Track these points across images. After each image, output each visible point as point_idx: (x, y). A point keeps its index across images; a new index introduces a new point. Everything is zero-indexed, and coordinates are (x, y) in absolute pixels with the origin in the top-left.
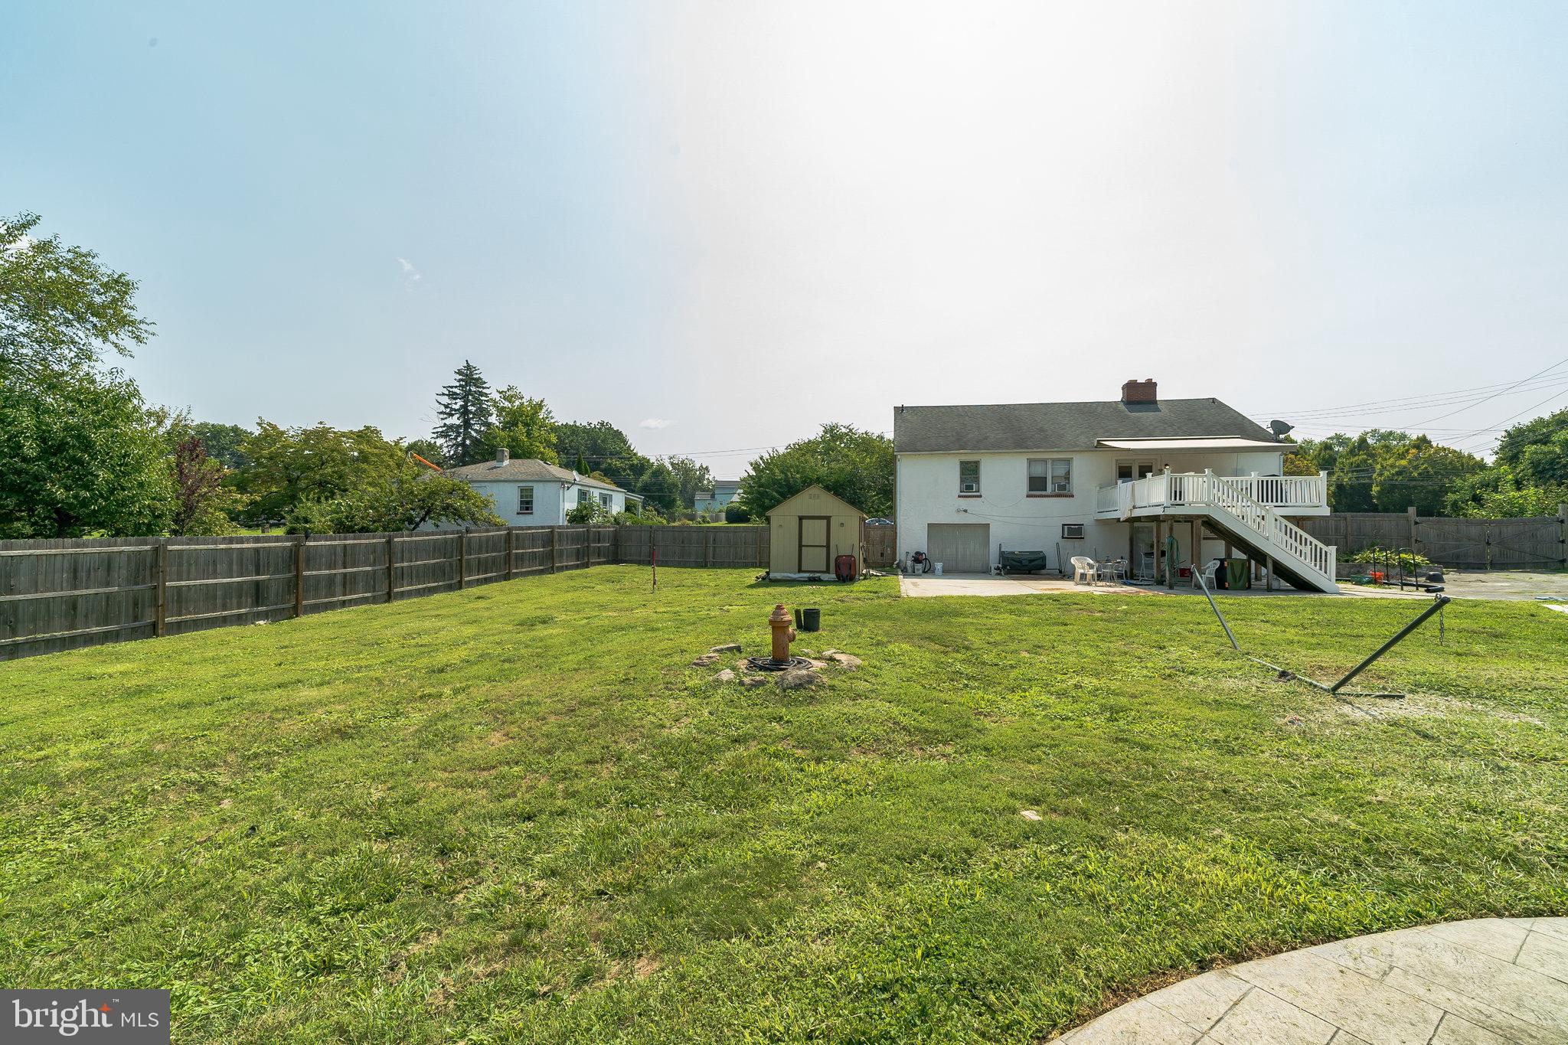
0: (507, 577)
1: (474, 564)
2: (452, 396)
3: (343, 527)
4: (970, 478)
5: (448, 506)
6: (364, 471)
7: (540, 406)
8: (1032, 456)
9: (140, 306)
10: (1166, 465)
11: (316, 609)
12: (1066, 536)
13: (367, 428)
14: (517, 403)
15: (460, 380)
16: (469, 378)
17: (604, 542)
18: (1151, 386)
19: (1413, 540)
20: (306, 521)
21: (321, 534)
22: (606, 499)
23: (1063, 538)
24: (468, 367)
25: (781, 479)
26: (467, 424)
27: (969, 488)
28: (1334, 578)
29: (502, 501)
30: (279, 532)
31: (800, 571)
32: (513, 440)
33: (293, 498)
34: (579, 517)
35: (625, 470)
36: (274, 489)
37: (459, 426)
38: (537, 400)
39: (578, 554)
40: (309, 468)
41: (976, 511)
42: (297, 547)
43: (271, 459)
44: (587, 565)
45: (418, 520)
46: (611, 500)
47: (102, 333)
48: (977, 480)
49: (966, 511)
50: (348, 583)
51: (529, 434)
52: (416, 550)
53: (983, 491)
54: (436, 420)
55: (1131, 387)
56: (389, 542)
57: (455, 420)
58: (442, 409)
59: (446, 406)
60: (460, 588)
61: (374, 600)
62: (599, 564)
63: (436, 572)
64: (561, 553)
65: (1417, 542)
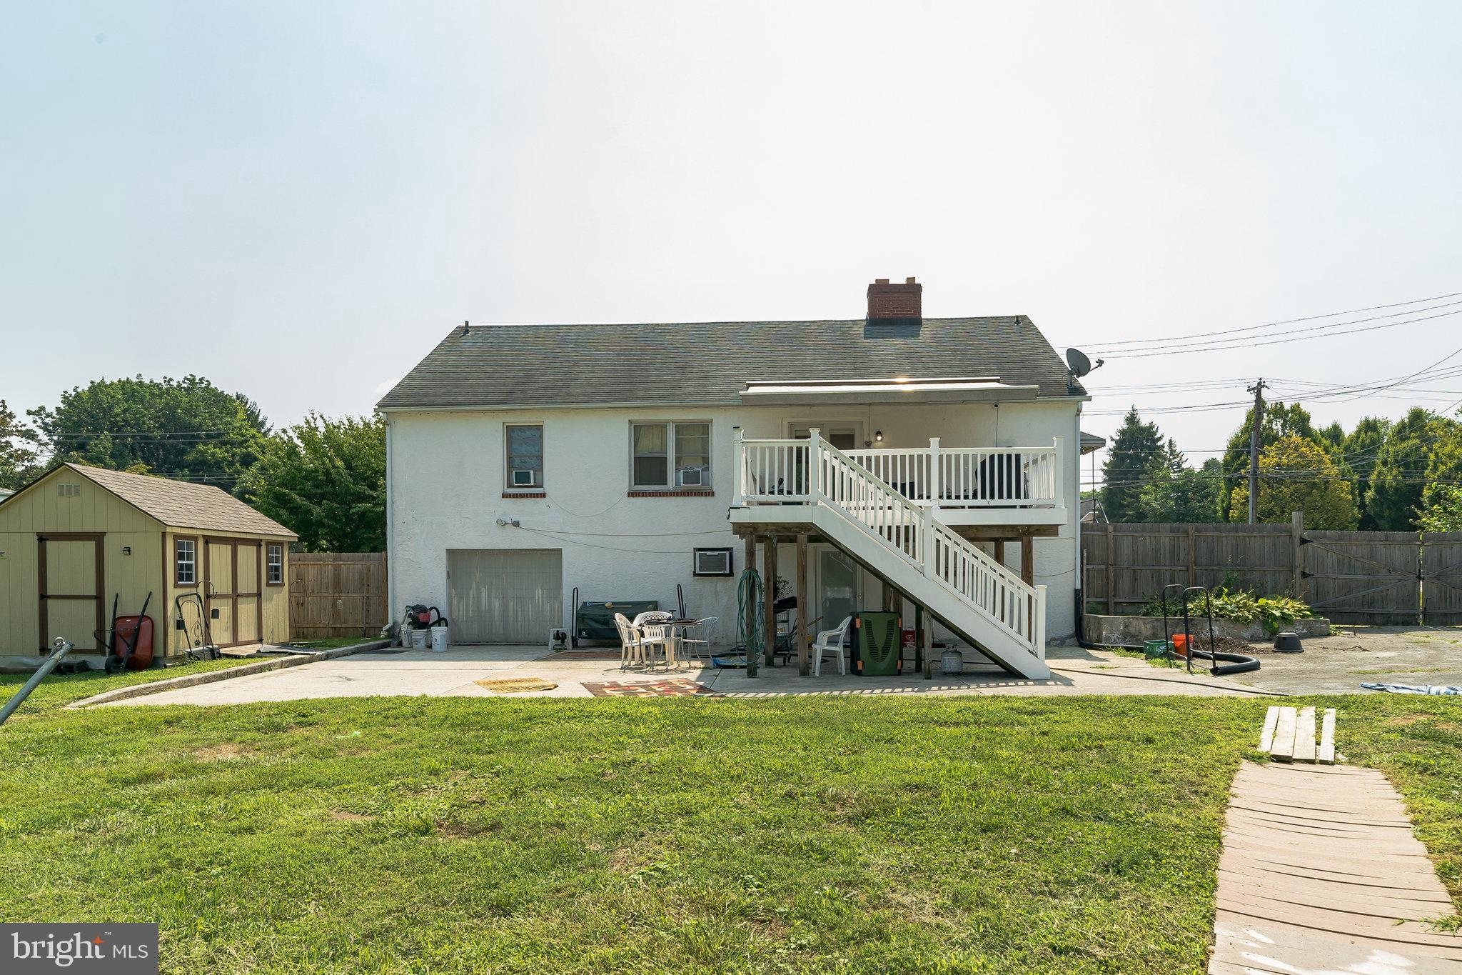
8: (639, 416)
10: (879, 433)
12: (698, 572)
18: (912, 290)
19: (1298, 571)
23: (696, 575)
25: (316, 471)
27: (523, 480)
28: (1041, 648)
31: (44, 652)
41: (537, 524)
48: (538, 466)
49: (516, 524)
53: (548, 487)
55: (880, 292)
65: (1304, 575)
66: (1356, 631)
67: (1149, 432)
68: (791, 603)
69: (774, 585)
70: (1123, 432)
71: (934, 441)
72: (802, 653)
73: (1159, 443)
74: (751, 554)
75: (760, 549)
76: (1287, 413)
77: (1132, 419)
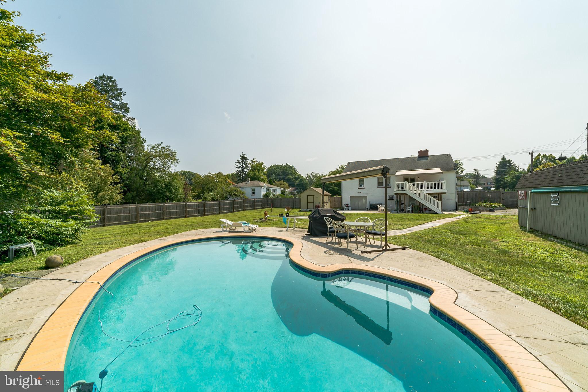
0: (244, 210)
1: (236, 207)
2: (239, 163)
3: (213, 199)
4: (361, 184)
5: (235, 194)
6: (218, 185)
7: (262, 163)
8: (379, 177)
9: (177, 157)
10: (418, 178)
11: (208, 215)
12: (389, 200)
13: (219, 173)
14: (256, 163)
15: (241, 158)
16: (243, 157)
17: (269, 202)
18: (427, 151)
20: (206, 198)
21: (209, 201)
22: (274, 191)
24: (243, 154)
26: (243, 170)
27: (361, 186)
28: (441, 210)
29: (248, 192)
30: (200, 201)
31: (308, 209)
32: (254, 174)
33: (203, 192)
34: (266, 196)
35: (293, 179)
36: (199, 190)
37: (241, 171)
38: (261, 162)
39: (261, 205)
40: (206, 185)
41: (363, 192)
42: (204, 204)
43: (198, 183)
44: (264, 208)
45: (229, 197)
46: (276, 191)
47: (172, 163)
48: (364, 184)
49: (360, 192)
50: (213, 210)
51: (258, 172)
52: (224, 204)
53: (365, 187)
54: (235, 169)
55: (420, 152)
56: (219, 202)
57: (240, 169)
58: (237, 166)
59: (238, 166)
60: (233, 212)
61: (217, 214)
62: (268, 208)
63: (229, 209)
64: (257, 205)
65: (503, 199)
66: (510, 209)
67: (509, 162)
68: (403, 204)
69: (401, 201)
70: (500, 162)
71: (425, 181)
72: (405, 210)
73: (512, 164)
74: (397, 197)
75: (398, 196)
76: (547, 157)
77: (503, 159)
